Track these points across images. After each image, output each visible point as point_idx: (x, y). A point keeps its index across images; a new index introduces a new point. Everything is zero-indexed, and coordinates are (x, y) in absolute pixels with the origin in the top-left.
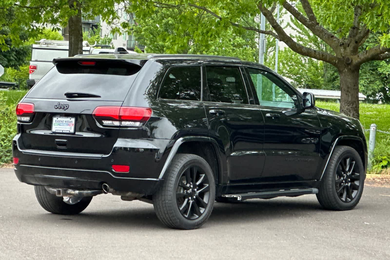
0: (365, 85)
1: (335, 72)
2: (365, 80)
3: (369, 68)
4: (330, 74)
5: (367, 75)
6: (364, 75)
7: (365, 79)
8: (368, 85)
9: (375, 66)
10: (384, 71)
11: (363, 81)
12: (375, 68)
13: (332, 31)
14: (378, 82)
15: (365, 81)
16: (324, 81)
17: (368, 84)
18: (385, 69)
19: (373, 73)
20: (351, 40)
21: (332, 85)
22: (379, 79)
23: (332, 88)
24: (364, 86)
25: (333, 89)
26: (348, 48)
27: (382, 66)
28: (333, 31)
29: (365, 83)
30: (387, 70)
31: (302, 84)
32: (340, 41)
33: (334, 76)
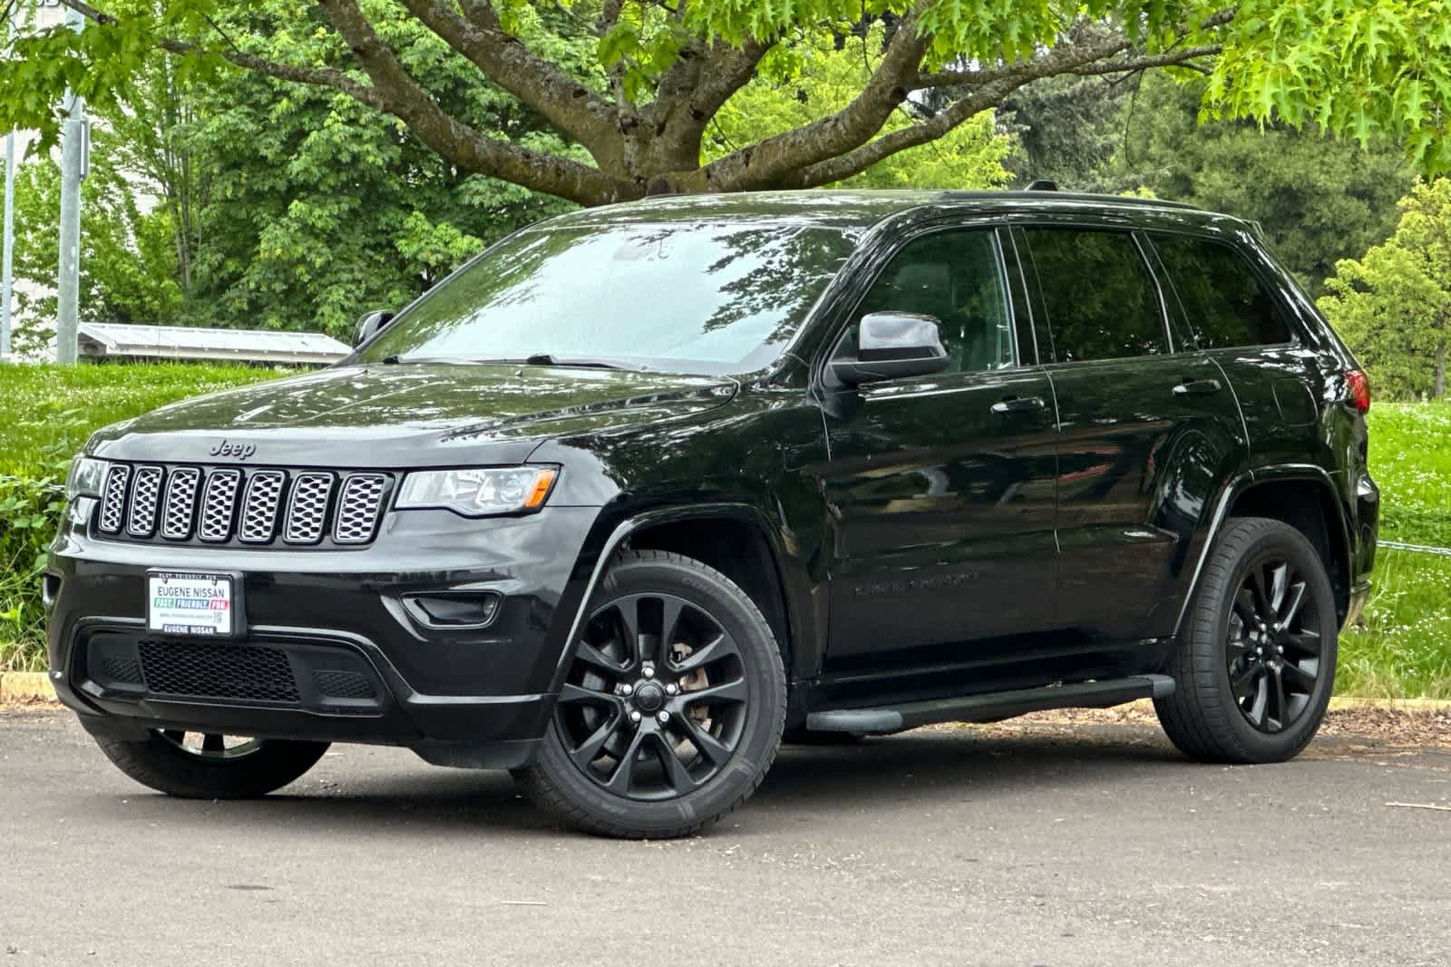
0: (346, 304)
1: (229, 255)
2: (349, 286)
3: (363, 239)
4: (210, 265)
5: (356, 267)
6: (344, 266)
7: (348, 282)
8: (359, 306)
9: (383, 232)
10: (421, 250)
11: (342, 292)
12: (384, 242)
13: (215, 96)
14: (397, 292)
15: (347, 292)
16: (184, 291)
17: (359, 301)
18: (423, 244)
19: (377, 257)
20: (673, 105)
21: (214, 308)
22: (399, 280)
23: (215, 321)
24: (343, 309)
25: (222, 323)
26: (657, 140)
27: (412, 230)
28: (221, 99)
29: (347, 299)
30: (433, 247)
31: (95, 306)
32: (621, 112)
33: (223, 274)
